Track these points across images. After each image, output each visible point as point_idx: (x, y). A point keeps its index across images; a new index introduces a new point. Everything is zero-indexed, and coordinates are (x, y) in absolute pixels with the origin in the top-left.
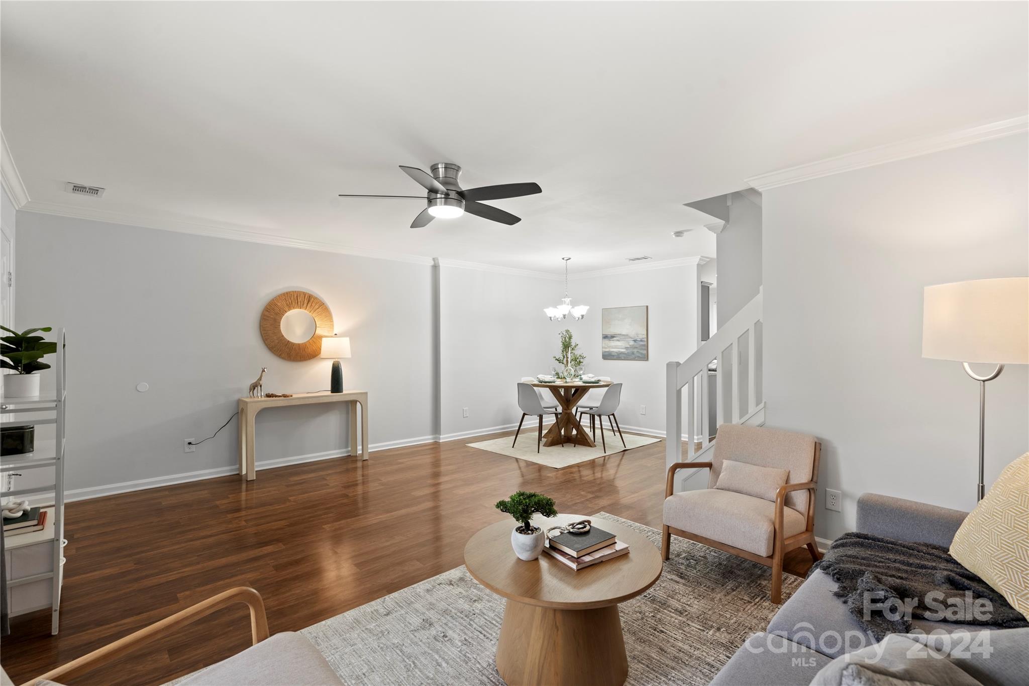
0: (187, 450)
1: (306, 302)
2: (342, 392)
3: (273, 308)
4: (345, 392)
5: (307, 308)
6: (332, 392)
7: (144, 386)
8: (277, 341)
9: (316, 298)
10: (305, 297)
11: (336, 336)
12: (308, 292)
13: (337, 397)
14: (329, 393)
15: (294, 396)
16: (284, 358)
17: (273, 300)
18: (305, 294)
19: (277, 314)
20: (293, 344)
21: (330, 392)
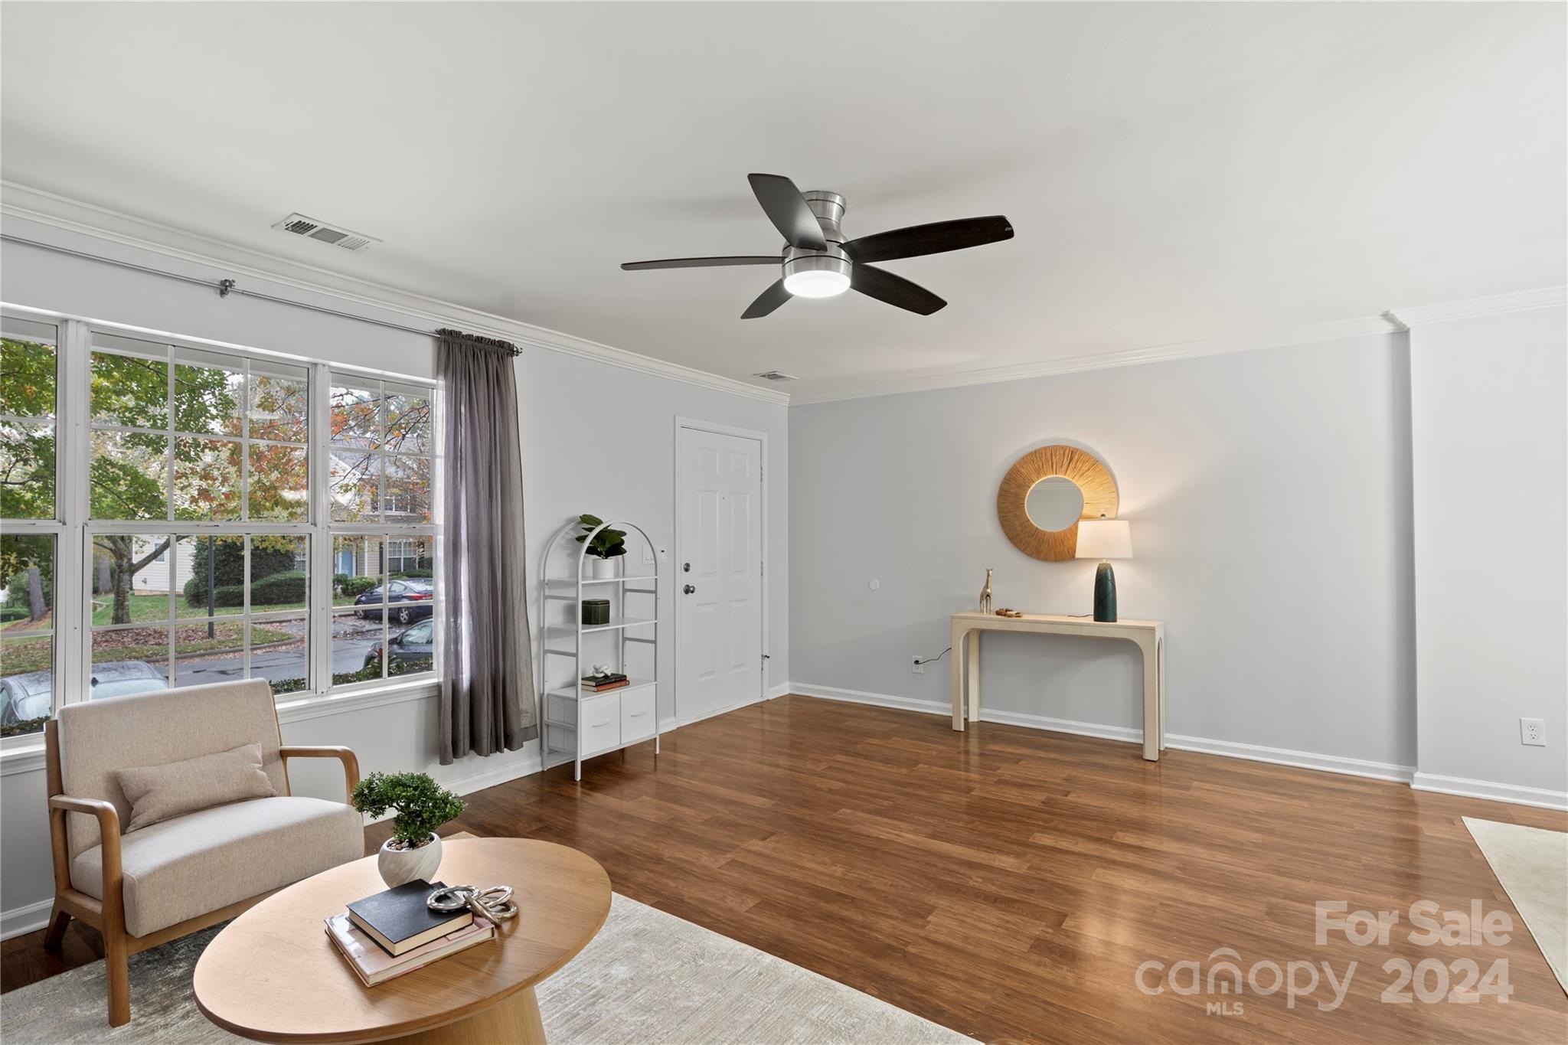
0: (915, 670)
1: (1066, 462)
2: (1115, 621)
3: (1014, 478)
4: (1119, 622)
5: (1068, 472)
6: (1095, 620)
7: (876, 584)
8: (1020, 528)
9: (1083, 453)
10: (1064, 454)
11: (1103, 518)
12: (1068, 445)
13: (1105, 629)
14: (1091, 620)
15: (1025, 617)
16: (1031, 555)
17: (1015, 465)
18: (1064, 448)
19: (1019, 486)
20: (1044, 533)
21: (1092, 618)
